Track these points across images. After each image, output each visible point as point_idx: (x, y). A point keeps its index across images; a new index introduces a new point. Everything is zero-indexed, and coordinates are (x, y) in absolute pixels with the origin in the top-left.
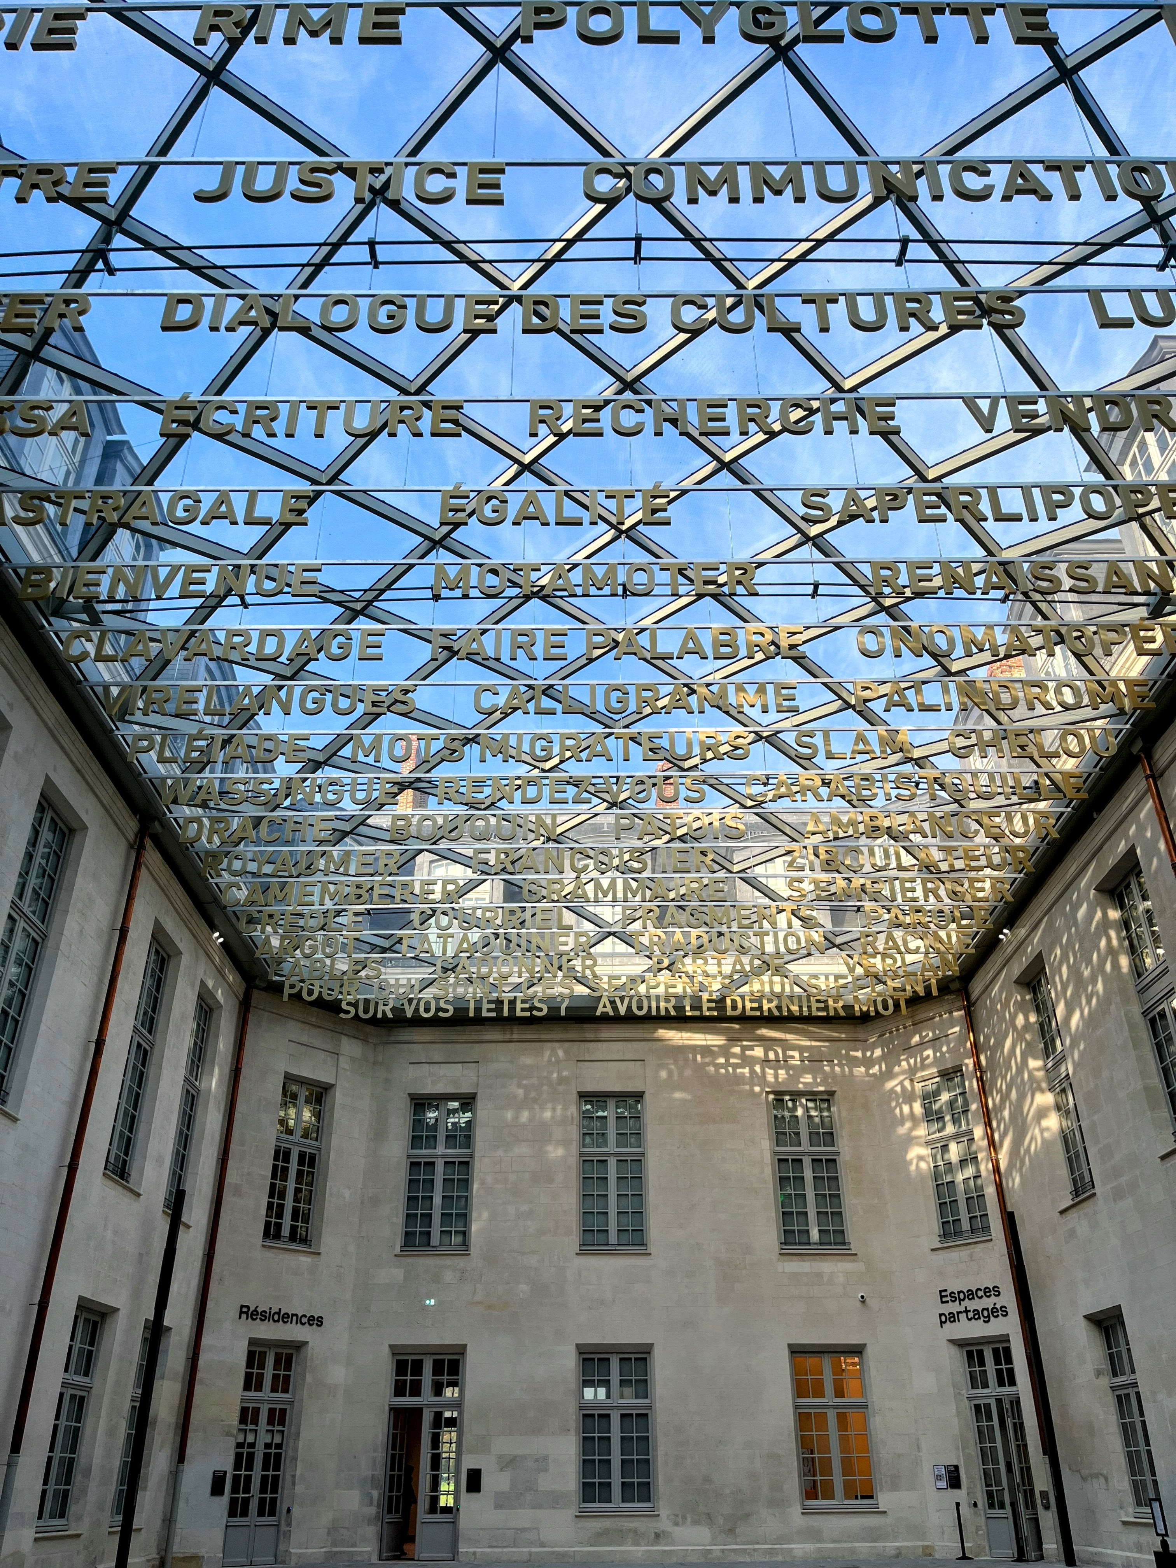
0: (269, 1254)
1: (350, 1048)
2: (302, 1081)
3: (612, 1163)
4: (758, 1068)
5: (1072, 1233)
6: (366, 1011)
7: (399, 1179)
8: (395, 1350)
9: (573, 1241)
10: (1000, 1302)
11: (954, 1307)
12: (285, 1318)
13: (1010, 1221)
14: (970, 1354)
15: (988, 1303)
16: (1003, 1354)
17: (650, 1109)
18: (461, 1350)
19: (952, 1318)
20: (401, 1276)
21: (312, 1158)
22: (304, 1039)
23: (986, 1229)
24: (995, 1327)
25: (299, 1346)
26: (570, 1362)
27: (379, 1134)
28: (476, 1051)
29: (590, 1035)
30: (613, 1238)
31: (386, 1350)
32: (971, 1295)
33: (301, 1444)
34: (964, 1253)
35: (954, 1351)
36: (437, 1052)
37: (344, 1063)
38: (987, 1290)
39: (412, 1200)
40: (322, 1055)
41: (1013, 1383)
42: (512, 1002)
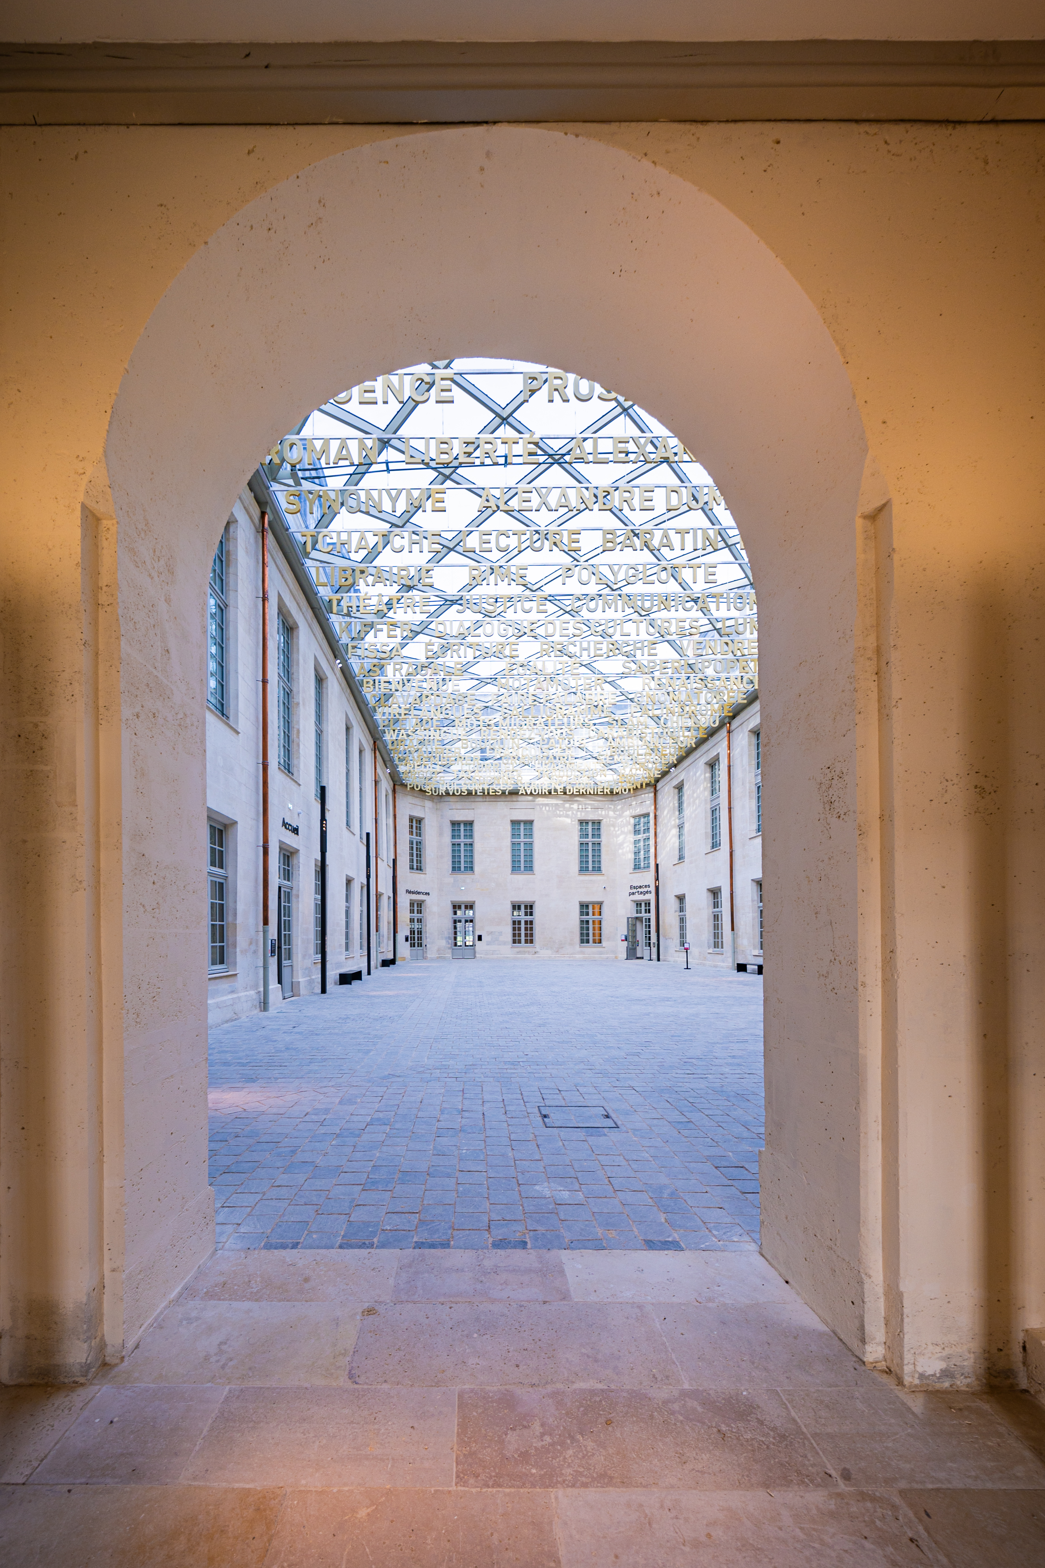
0: (412, 874)
1: (428, 804)
2: (414, 817)
3: (522, 844)
4: (575, 812)
5: (675, 872)
6: (435, 792)
7: (449, 849)
8: (452, 902)
9: (510, 869)
10: (649, 889)
11: (634, 891)
12: (419, 893)
13: (657, 866)
14: (637, 904)
15: (646, 890)
16: (648, 904)
17: (536, 826)
18: (474, 902)
19: (633, 894)
20: (452, 881)
21: (420, 843)
22: (414, 802)
23: (648, 867)
24: (647, 897)
25: (423, 901)
26: (510, 907)
27: (441, 834)
28: (473, 805)
29: (514, 799)
30: (522, 868)
31: (450, 903)
32: (640, 887)
33: (427, 928)
34: (640, 874)
35: (632, 903)
36: (459, 805)
37: (426, 809)
38: (646, 886)
39: (453, 857)
40: (420, 807)
41: (649, 912)
42: (488, 790)
